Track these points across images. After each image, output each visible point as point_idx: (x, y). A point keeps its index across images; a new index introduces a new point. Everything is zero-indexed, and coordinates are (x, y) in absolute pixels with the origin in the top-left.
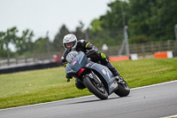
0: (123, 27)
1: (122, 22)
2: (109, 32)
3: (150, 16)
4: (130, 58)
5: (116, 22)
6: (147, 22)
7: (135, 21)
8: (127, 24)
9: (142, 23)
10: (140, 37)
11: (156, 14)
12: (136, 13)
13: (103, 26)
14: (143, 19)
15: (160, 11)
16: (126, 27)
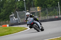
11: (3, 11)
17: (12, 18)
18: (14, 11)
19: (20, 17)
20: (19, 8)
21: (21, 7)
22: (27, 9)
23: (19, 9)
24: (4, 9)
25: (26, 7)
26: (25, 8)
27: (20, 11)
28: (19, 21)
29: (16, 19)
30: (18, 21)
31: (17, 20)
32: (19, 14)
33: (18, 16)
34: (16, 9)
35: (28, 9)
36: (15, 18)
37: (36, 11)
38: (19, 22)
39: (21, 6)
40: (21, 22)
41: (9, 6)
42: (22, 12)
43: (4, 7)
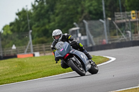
0: (28, 31)
1: (27, 27)
2: (17, 35)
3: (49, 22)
4: (34, 55)
5: (23, 27)
6: (47, 27)
7: (38, 26)
8: (31, 29)
9: (43, 28)
10: (41, 39)
11: (54, 21)
12: (38, 20)
13: (12, 30)
14: (44, 24)
15: (57, 19)
16: (31, 31)
17: (75, 35)
18: (80, 20)
19: (92, 34)
20: (90, 12)
21: (94, 12)
22: (107, 16)
23: (91, 16)
24: (57, 16)
25: (106, 10)
26: (104, 13)
27: (92, 19)
28: (91, 42)
29: (83, 38)
30: (88, 43)
31: (85, 41)
32: (89, 27)
33: (87, 30)
34: (84, 15)
35: (109, 15)
36: (82, 35)
37: (128, 20)
38: (91, 45)
39: (95, 10)
40: (94, 44)
41: (68, 9)
42: (98, 22)
43: (57, 11)
